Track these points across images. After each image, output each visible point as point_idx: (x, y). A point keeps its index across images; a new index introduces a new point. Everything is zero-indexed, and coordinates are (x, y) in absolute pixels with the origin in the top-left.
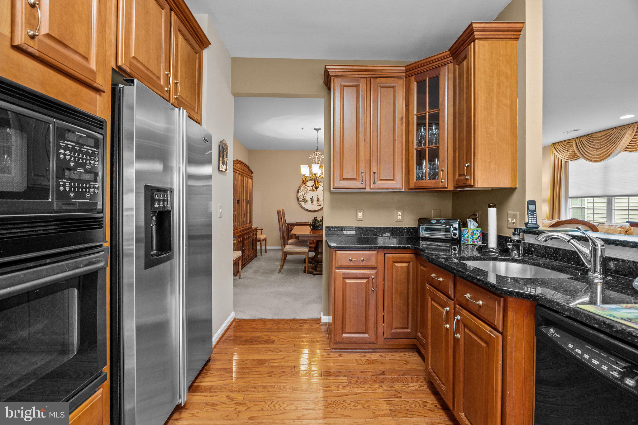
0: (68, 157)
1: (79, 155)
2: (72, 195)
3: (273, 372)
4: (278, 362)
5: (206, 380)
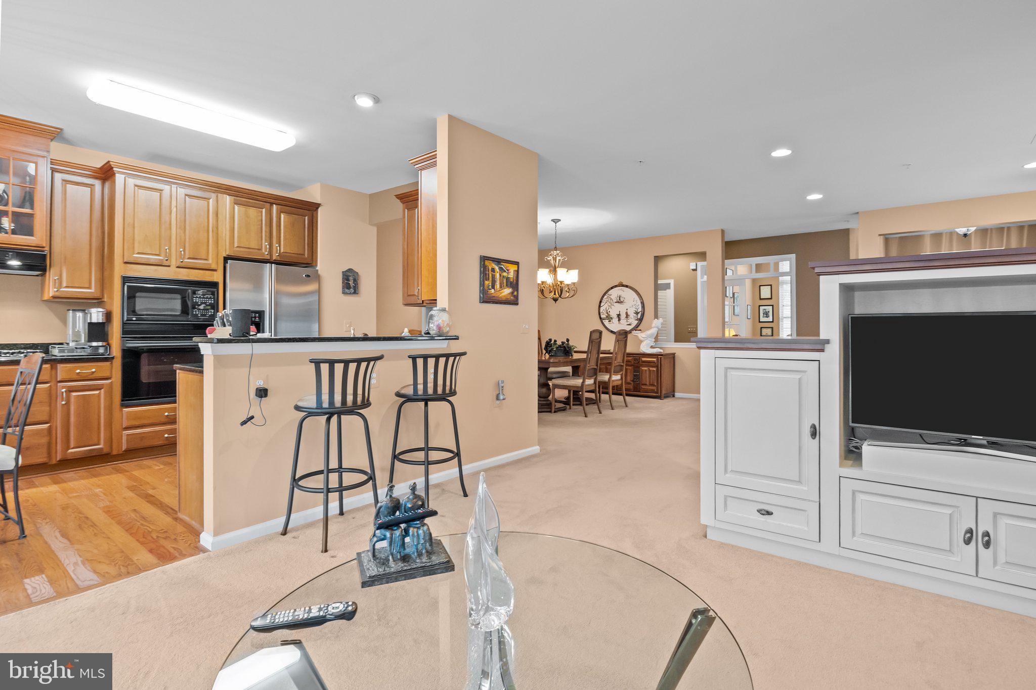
0: (197, 301)
1: (203, 299)
2: (199, 315)
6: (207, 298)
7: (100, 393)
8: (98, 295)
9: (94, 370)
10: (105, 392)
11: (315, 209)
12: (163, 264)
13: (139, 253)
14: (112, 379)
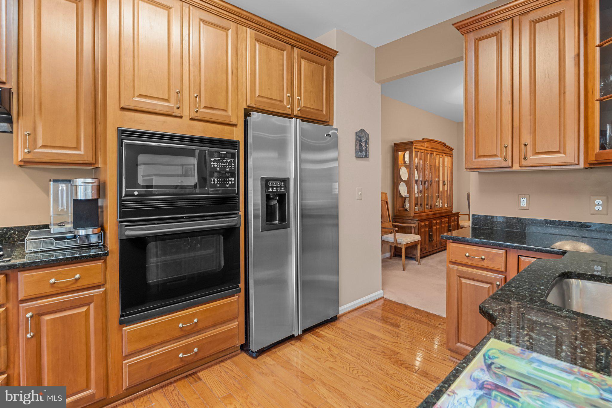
0: (216, 166)
1: (222, 164)
2: (218, 185)
3: (375, 348)
4: (387, 344)
5: (326, 331)
6: (227, 162)
7: (87, 312)
8: (89, 158)
9: (77, 276)
10: (96, 307)
11: (332, 58)
12: (174, 114)
13: (140, 96)
14: (106, 286)
